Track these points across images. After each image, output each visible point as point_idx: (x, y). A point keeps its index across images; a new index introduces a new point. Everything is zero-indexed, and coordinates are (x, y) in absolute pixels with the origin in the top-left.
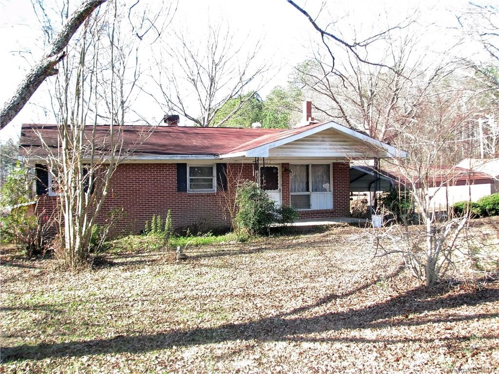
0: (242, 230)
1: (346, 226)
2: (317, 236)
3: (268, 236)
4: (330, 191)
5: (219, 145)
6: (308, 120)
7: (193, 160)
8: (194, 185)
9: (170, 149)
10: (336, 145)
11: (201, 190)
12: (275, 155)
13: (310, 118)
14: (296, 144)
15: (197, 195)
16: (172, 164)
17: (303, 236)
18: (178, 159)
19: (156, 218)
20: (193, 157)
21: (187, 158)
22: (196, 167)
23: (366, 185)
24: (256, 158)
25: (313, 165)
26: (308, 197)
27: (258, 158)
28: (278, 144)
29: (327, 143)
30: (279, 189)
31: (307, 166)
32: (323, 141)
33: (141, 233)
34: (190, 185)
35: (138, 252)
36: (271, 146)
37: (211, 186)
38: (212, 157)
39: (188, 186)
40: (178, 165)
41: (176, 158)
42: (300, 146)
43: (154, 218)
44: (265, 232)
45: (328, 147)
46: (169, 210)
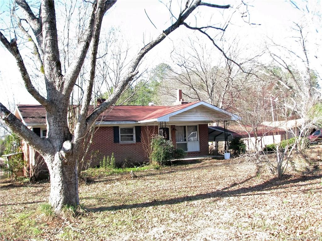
0: (155, 163)
1: (211, 159)
2: (198, 165)
3: (170, 166)
4: (197, 141)
5: (135, 116)
6: (180, 100)
7: (123, 124)
8: (123, 139)
9: (110, 118)
10: (203, 114)
11: (127, 142)
12: (172, 120)
13: (181, 100)
14: (183, 114)
15: (125, 145)
16: (111, 127)
17: (190, 165)
18: (115, 124)
19: (106, 158)
20: (124, 123)
21: (120, 123)
22: (124, 129)
23: (213, 138)
24: (161, 122)
25: (188, 126)
26: (186, 144)
27: (162, 122)
28: (174, 114)
29: (199, 113)
30: (170, 140)
31: (185, 127)
32: (197, 112)
33: (98, 167)
34: (121, 139)
35: (100, 177)
36: (170, 115)
37: (132, 139)
38: (134, 123)
39: (120, 140)
40: (114, 127)
41: (114, 123)
42: (184, 115)
43: (105, 158)
44: (169, 164)
45: (200, 115)
46: (113, 153)
